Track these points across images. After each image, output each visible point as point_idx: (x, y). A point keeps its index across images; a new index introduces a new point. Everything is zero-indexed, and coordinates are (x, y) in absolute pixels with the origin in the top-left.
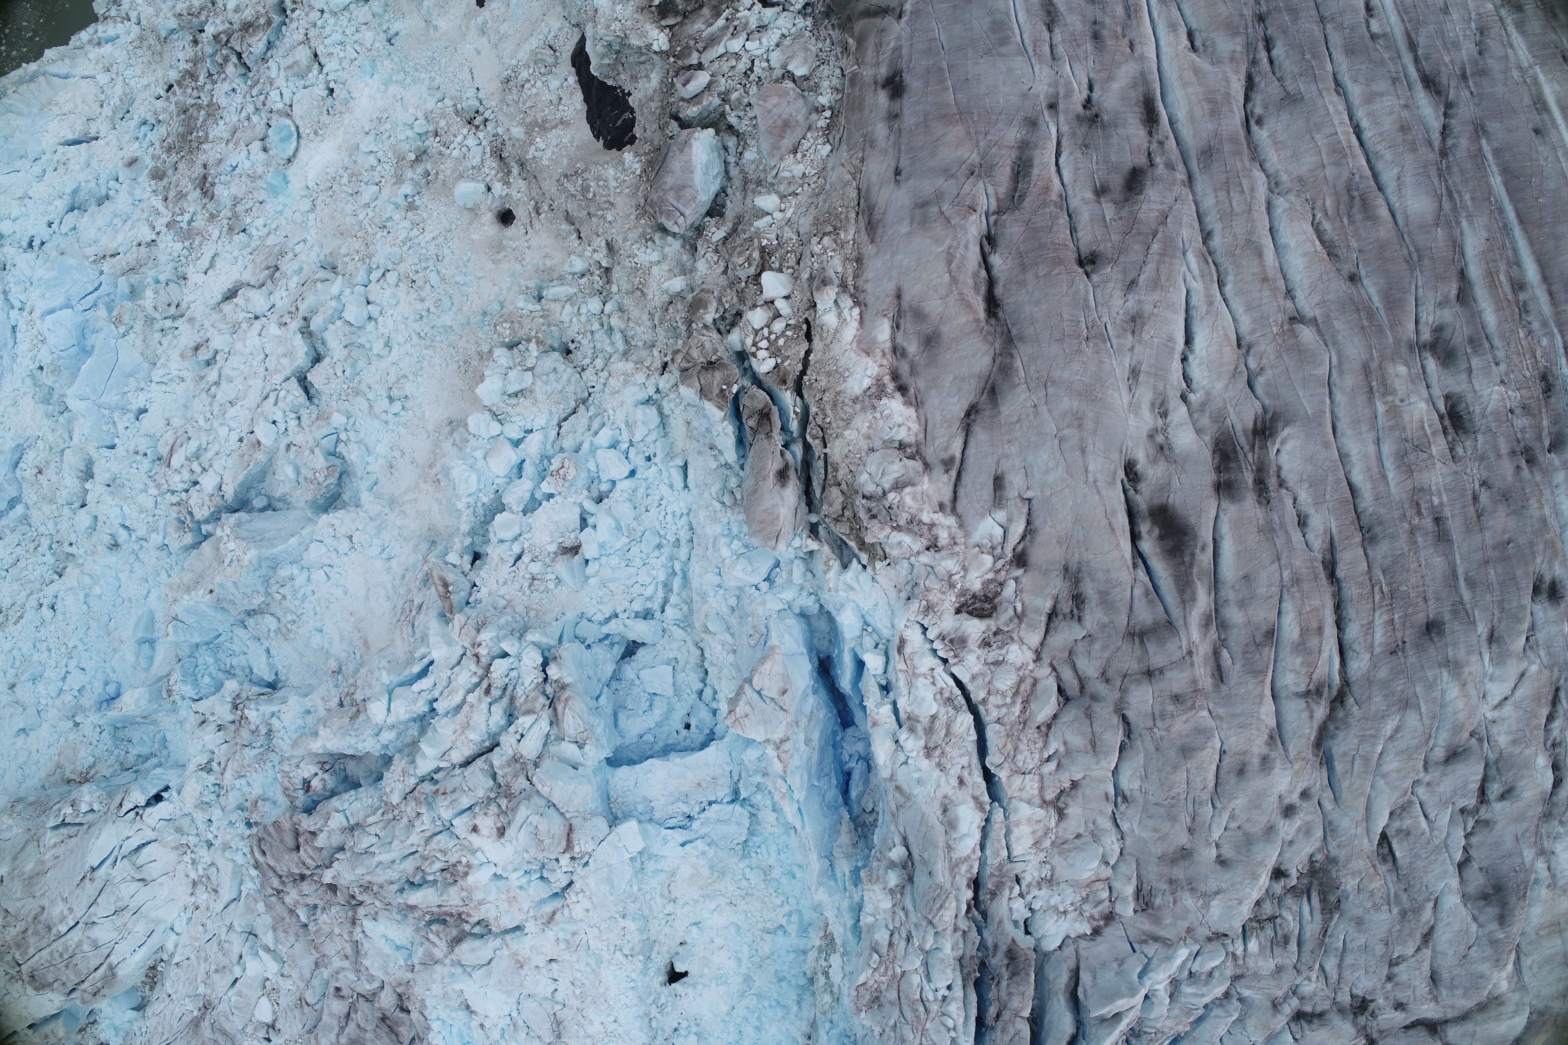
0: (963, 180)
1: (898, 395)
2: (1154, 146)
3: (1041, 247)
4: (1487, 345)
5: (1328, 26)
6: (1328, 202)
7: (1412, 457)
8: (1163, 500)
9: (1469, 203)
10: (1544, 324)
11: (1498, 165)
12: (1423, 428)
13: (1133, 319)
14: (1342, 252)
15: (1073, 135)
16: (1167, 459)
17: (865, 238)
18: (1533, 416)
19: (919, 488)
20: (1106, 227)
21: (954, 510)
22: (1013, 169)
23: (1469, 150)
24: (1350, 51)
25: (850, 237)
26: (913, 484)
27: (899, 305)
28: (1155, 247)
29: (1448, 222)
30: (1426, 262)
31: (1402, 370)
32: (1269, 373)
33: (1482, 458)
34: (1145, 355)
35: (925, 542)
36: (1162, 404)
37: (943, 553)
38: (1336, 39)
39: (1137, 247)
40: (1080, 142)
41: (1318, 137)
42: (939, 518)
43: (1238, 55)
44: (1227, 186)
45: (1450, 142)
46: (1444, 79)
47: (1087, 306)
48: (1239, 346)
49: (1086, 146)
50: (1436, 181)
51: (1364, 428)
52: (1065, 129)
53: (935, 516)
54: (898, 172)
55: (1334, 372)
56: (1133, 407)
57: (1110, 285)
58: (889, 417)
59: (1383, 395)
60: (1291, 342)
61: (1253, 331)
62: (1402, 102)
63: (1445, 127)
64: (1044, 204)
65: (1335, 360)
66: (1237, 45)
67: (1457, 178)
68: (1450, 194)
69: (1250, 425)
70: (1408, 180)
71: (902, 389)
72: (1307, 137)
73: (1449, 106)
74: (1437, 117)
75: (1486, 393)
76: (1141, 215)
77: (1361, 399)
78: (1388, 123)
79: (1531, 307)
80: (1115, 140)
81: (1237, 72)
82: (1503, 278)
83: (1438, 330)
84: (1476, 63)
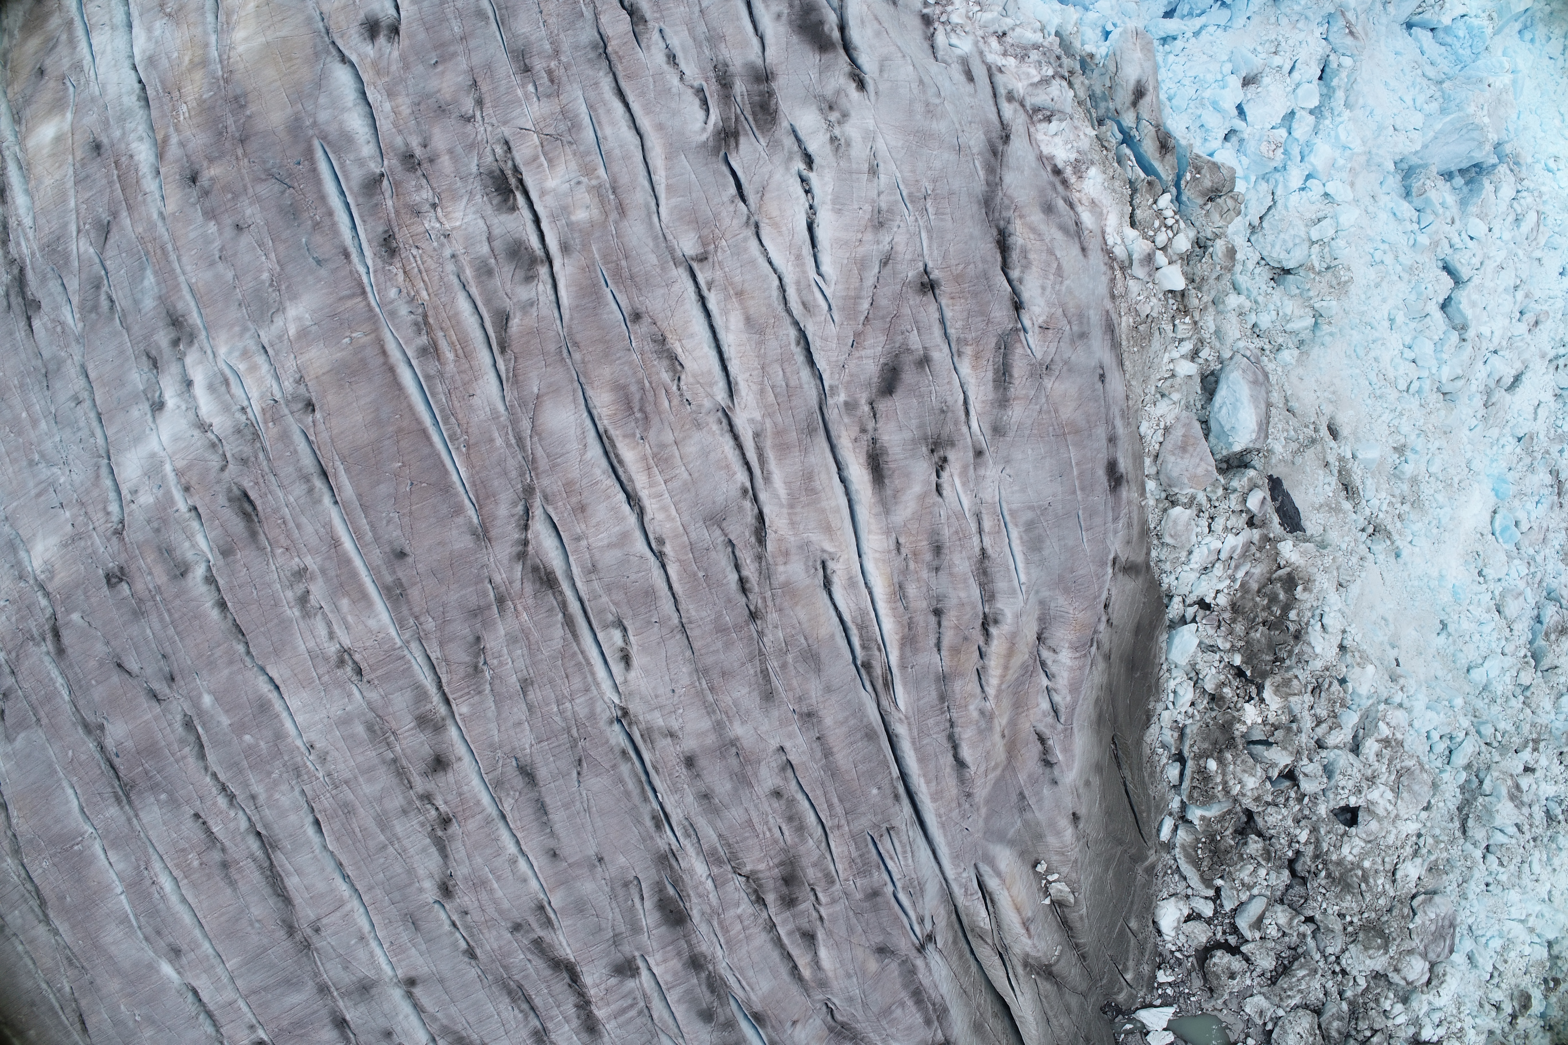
0: (1057, 358)
1: (1060, 165)
2: (870, 425)
3: (975, 295)
4: (469, 273)
5: (676, 621)
6: (666, 403)
7: (562, 127)
8: (825, 57)
9: (496, 435)
10: (393, 314)
11: (457, 494)
12: (550, 161)
13: (881, 224)
14: (649, 346)
15: (956, 423)
16: (823, 98)
17: (1114, 316)
18: (406, 206)
19: (1026, 83)
20: (916, 322)
21: (989, 69)
22: (1011, 376)
23: (496, 503)
24: (650, 593)
25: (1124, 319)
26: (1032, 85)
27: (1081, 243)
28: (865, 305)
29: (523, 403)
30: (552, 347)
31: (580, 215)
32: (725, 199)
33: (471, 146)
34: (865, 189)
35: (1008, 39)
36: (837, 149)
37: (991, 30)
38: (667, 605)
39: (883, 302)
40: (950, 414)
41: (685, 475)
42: (1000, 61)
43: (780, 560)
44: (791, 391)
45: (520, 509)
46: (529, 588)
47: (929, 231)
48: (757, 226)
49: (943, 411)
50: (540, 452)
51: (617, 152)
52: (965, 429)
53: (1004, 62)
54: (1102, 377)
55: (654, 208)
56: (870, 137)
57: (908, 257)
58: (1066, 143)
59: (599, 186)
60: (706, 232)
61: (745, 239)
62: (584, 543)
63: (526, 527)
64: (977, 341)
65: (656, 219)
66: (783, 572)
67: (512, 463)
68: (520, 440)
69: (742, 140)
70: (574, 446)
71: (1057, 172)
72: (695, 475)
73: (522, 556)
74: (537, 537)
75: (470, 217)
76: (883, 338)
77: (624, 180)
78: (600, 512)
79: (410, 332)
80: (914, 422)
81: (780, 540)
82: (450, 356)
83: (530, 278)
84: (484, 624)
